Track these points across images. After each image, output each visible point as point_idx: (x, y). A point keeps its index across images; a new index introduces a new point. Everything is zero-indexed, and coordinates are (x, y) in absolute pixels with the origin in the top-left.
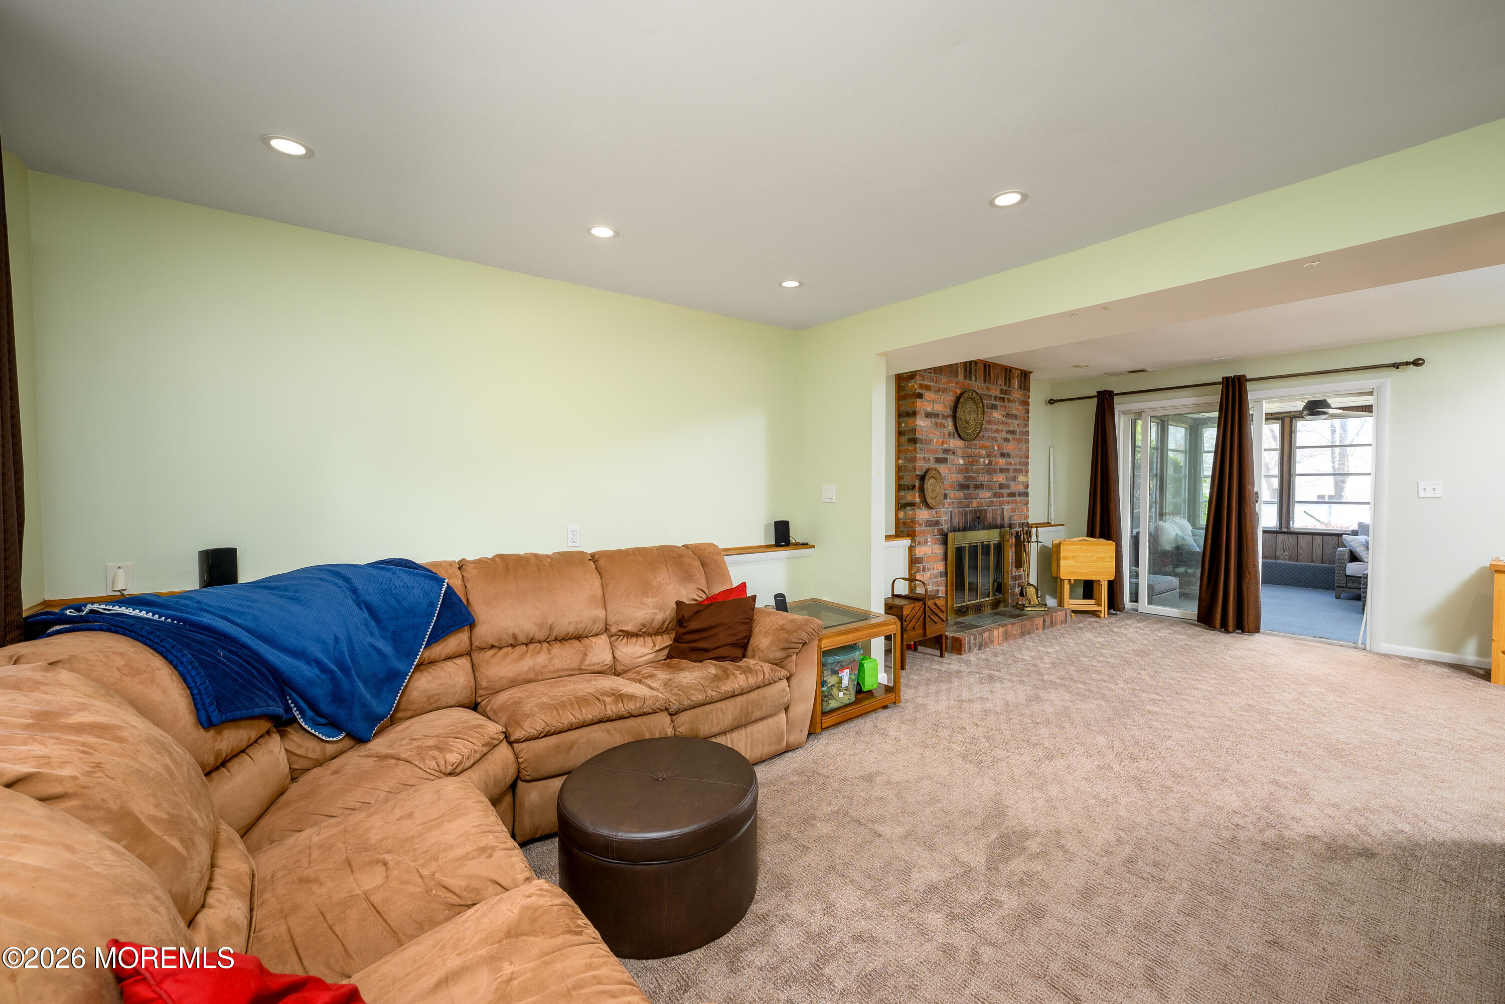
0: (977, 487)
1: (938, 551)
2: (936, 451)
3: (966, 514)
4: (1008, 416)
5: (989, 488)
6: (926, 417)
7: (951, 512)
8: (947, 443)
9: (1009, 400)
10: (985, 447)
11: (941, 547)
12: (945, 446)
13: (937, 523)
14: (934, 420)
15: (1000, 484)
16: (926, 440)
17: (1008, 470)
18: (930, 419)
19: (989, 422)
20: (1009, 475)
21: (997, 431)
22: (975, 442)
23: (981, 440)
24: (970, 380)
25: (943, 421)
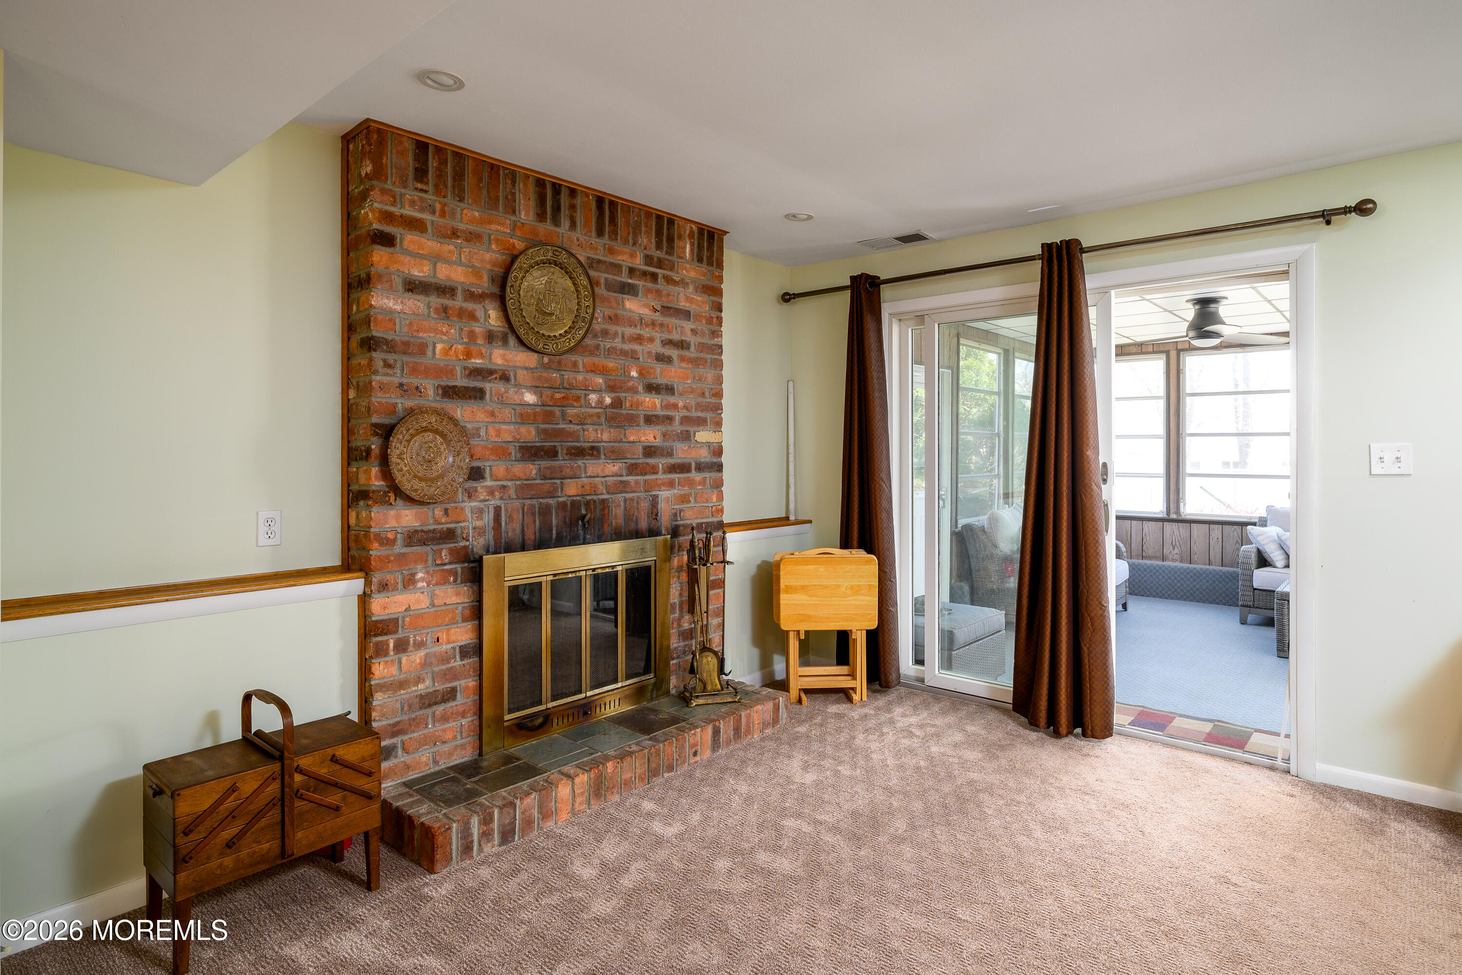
0: (579, 453)
1: (454, 599)
2: (449, 372)
3: (545, 511)
4: (667, 310)
5: (615, 454)
6: (410, 290)
7: (498, 510)
8: (481, 356)
9: (669, 280)
10: (603, 371)
11: (465, 589)
12: (477, 362)
13: (449, 535)
14: (435, 300)
15: (645, 448)
16: (406, 344)
17: (670, 419)
18: (421, 297)
19: (613, 319)
20: (670, 428)
21: (639, 339)
22: (573, 358)
23: (592, 354)
24: (556, 222)
25: (470, 306)
